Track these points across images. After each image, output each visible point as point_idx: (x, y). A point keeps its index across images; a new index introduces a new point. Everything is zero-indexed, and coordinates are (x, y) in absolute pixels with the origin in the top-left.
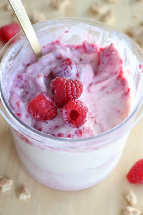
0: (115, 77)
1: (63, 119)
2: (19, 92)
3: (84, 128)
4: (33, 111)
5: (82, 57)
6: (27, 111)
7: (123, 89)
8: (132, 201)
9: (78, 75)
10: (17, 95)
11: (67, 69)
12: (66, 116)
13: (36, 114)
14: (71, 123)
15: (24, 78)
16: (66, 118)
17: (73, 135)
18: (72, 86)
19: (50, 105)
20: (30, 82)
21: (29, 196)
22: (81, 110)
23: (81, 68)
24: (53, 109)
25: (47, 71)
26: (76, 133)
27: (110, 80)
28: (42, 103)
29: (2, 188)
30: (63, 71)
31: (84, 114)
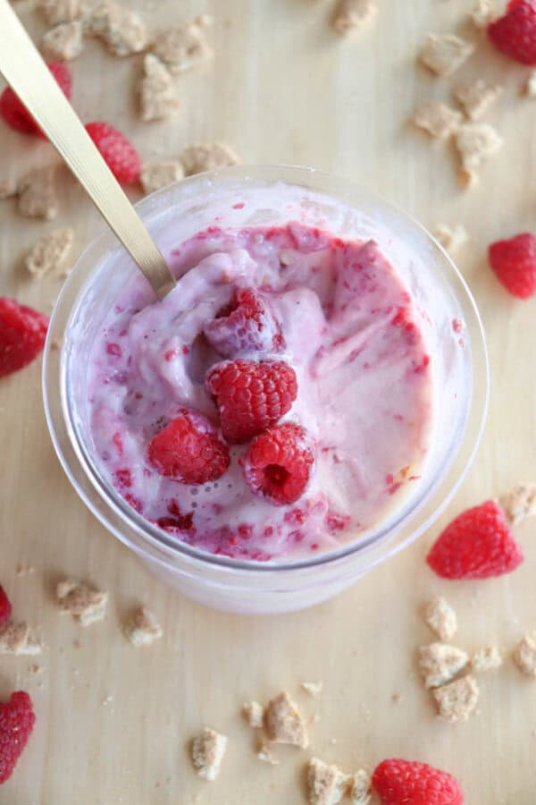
0: (384, 322)
1: (250, 485)
2: (116, 399)
3: (308, 504)
4: (163, 464)
5: (286, 261)
6: (146, 462)
7: (408, 353)
8: (444, 630)
9: (279, 340)
10: (112, 411)
11: (248, 332)
12: (254, 479)
13: (174, 471)
14: (270, 495)
15: (126, 355)
16: (254, 482)
17: (279, 527)
18: (269, 390)
19: (208, 446)
20: (144, 367)
21: (160, 634)
22: (293, 464)
23: (284, 310)
24: (218, 454)
25: (188, 330)
26: (287, 518)
27: (370, 330)
28: (188, 443)
29: (82, 617)
30: (238, 337)
31: (303, 472)
